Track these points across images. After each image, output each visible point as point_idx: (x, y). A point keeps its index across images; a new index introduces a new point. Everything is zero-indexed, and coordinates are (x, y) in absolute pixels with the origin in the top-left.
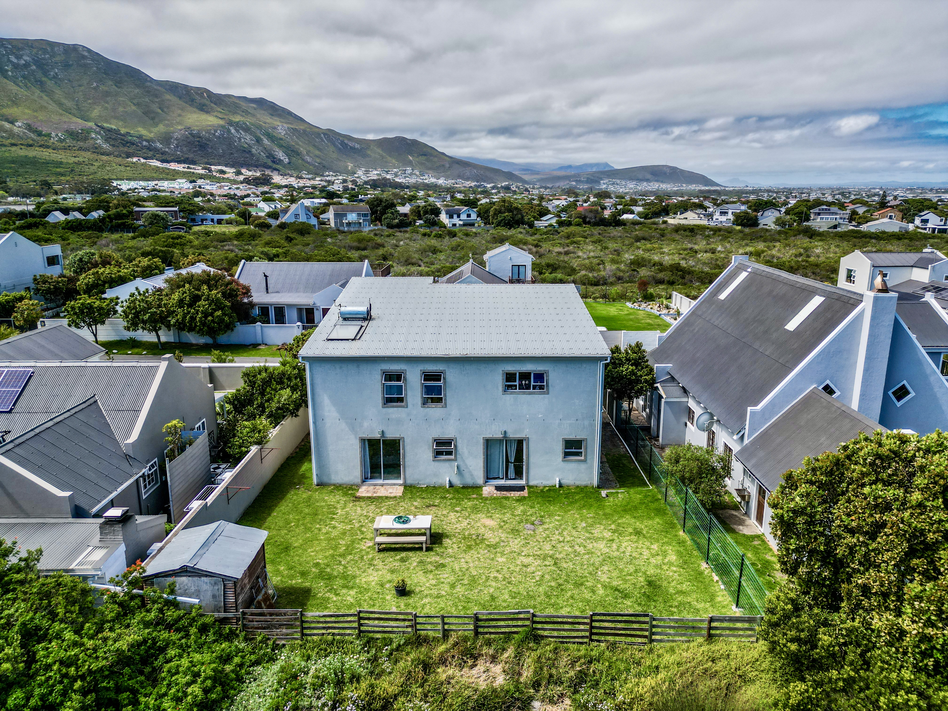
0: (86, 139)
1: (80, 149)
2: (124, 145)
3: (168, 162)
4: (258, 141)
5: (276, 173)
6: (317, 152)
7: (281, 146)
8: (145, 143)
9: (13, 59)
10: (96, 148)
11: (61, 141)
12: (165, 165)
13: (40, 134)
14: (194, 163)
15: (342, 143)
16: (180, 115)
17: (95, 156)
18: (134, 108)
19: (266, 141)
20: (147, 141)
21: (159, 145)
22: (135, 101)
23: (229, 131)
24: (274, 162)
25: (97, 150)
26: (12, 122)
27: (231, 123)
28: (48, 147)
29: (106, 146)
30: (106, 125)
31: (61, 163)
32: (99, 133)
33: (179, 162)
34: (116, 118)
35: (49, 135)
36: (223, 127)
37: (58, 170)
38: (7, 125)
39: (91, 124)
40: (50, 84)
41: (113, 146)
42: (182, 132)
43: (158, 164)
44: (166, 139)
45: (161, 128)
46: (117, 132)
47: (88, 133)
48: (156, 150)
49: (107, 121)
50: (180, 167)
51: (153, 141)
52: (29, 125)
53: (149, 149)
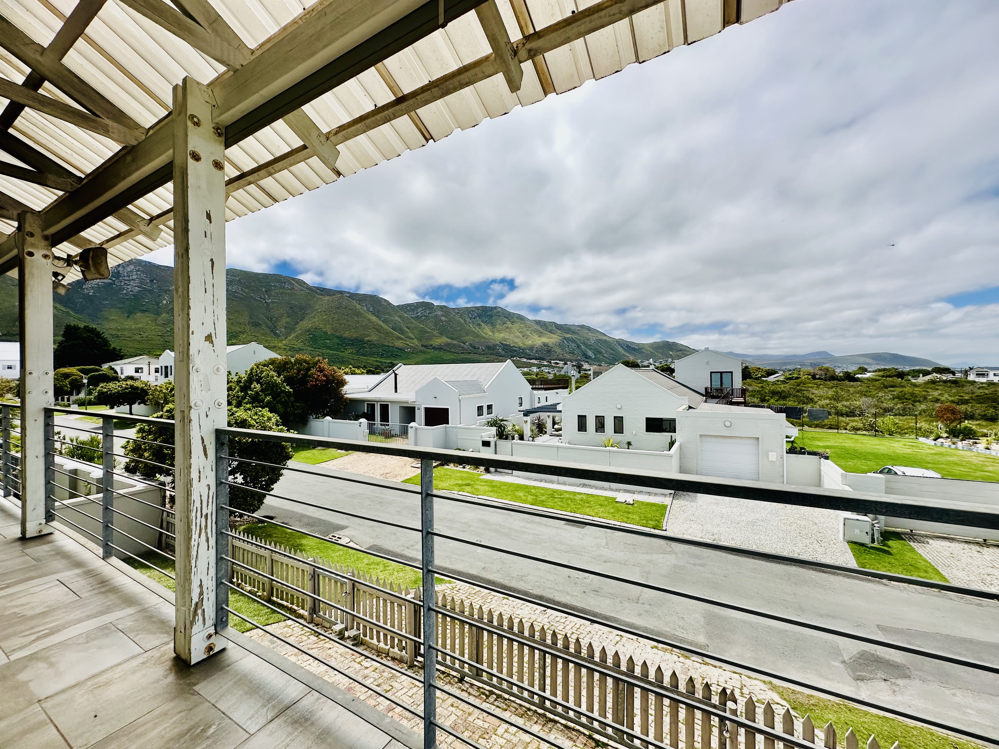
0: (494, 350)
1: (491, 354)
3: (531, 359)
4: (579, 347)
5: (586, 363)
6: (612, 352)
7: (590, 349)
8: (521, 351)
11: (483, 351)
12: (528, 361)
13: (474, 348)
14: (544, 359)
15: (628, 346)
16: (539, 336)
17: (497, 357)
18: (519, 334)
19: (583, 347)
20: (523, 349)
21: (527, 351)
22: (520, 330)
23: (563, 342)
24: (586, 358)
26: (465, 344)
27: (565, 338)
28: (477, 354)
30: (504, 342)
32: (500, 346)
33: (536, 360)
35: (478, 348)
36: (560, 340)
38: (462, 345)
39: (497, 342)
40: (483, 325)
42: (540, 344)
43: (525, 360)
44: (531, 348)
45: (530, 343)
47: (496, 346)
48: (526, 354)
50: (535, 362)
51: (525, 349)
52: (471, 344)
53: (523, 353)
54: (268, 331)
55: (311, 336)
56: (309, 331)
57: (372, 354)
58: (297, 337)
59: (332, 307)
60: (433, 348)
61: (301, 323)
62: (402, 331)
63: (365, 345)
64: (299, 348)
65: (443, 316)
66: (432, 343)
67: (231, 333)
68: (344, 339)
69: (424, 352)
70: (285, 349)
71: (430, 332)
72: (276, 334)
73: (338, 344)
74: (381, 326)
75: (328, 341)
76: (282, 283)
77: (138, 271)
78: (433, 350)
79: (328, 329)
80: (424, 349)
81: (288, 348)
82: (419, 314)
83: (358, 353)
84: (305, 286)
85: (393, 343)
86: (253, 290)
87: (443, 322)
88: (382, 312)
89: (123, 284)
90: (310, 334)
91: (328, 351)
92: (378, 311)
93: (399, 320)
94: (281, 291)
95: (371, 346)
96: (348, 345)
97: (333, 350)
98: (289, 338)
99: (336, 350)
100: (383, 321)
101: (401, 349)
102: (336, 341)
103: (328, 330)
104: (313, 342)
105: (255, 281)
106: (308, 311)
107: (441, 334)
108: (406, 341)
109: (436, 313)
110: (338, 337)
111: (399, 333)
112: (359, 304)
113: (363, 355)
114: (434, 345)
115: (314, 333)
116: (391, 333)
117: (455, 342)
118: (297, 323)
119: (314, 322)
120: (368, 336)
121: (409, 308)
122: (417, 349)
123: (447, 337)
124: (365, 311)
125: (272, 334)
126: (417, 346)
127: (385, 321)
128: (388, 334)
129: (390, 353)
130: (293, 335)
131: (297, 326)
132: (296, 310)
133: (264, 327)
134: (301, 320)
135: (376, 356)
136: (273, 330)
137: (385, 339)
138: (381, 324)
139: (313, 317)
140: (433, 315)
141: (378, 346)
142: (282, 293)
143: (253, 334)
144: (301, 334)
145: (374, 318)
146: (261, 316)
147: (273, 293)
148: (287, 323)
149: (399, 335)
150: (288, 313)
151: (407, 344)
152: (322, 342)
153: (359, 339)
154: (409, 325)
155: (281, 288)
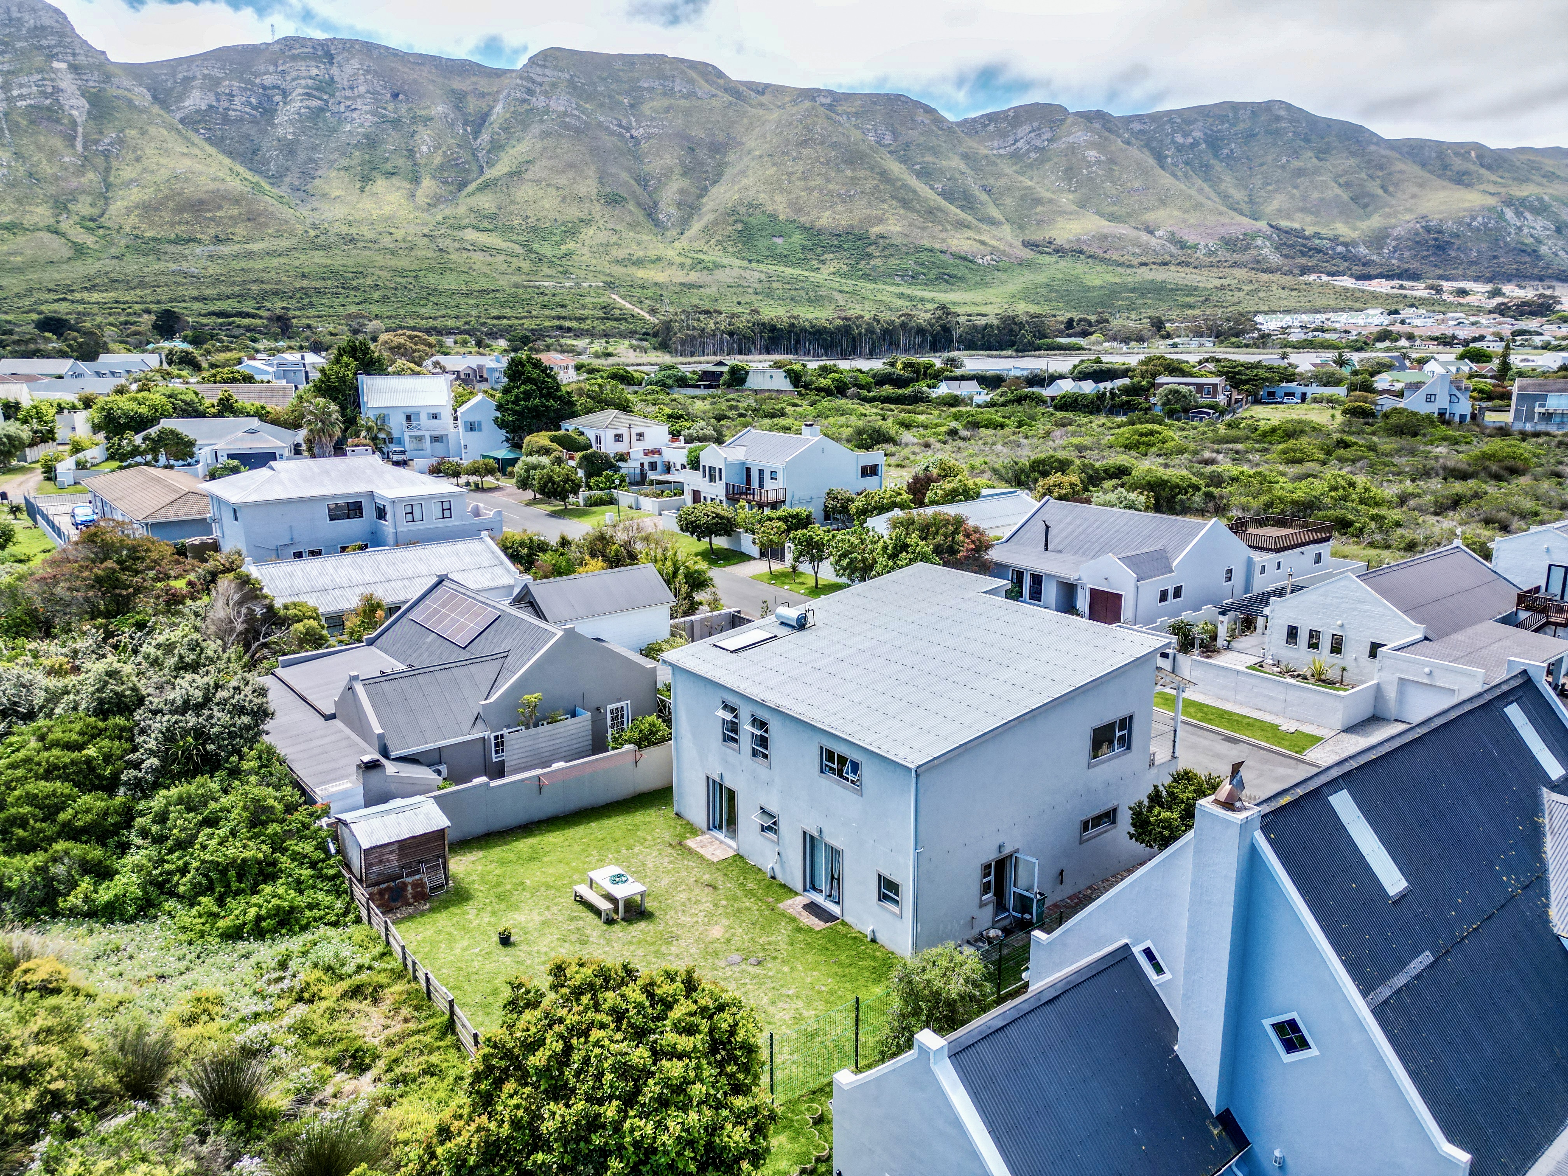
0: (1247, 248)
1: (1235, 265)
2: (1303, 254)
3: (1368, 277)
8: (1340, 249)
9: (1179, 139)
10: (1258, 262)
11: (1210, 253)
12: (1360, 284)
13: (1183, 245)
14: (1415, 277)
16: (1414, 196)
17: (1251, 275)
18: (1338, 191)
20: (1345, 245)
21: (1362, 250)
22: (1342, 180)
23: (1501, 215)
25: (1260, 266)
26: (1151, 233)
27: (1510, 202)
28: (1188, 264)
29: (1275, 259)
30: (1284, 224)
31: (1196, 288)
32: (1269, 238)
33: (1388, 278)
34: (1303, 210)
35: (1195, 247)
36: (1491, 209)
37: (1187, 299)
38: (1144, 237)
39: (1261, 224)
40: (1219, 167)
41: (1286, 256)
42: (1411, 225)
43: (1347, 282)
44: (1378, 240)
45: (1376, 222)
46: (1299, 234)
47: (1253, 238)
48: (1355, 259)
49: (1289, 217)
50: (1385, 287)
51: (1355, 244)
52: (1173, 233)
53: (1344, 258)
54: (640, 216)
55: (740, 226)
56: (733, 212)
57: (887, 276)
58: (706, 230)
59: (787, 142)
60: (1057, 251)
61: (714, 191)
62: (968, 202)
63: (869, 250)
64: (714, 262)
65: (1092, 145)
66: (1054, 233)
67: (563, 224)
68: (820, 232)
69: (1028, 265)
70: (682, 266)
71: (1051, 201)
72: (657, 223)
73: (804, 248)
74: (914, 192)
75: (779, 241)
76: (666, 78)
77: (368, 72)
78: (1055, 258)
79: (779, 205)
80: (1028, 254)
81: (688, 261)
82: (1019, 145)
83: (853, 272)
84: (721, 81)
85: (944, 240)
86: (601, 105)
87: (1089, 165)
88: (918, 145)
89: (342, 109)
90: (736, 221)
91: (781, 268)
92: (907, 144)
93: (963, 166)
94: (666, 102)
95: (887, 253)
96: (826, 249)
97: (793, 265)
98: (687, 234)
99: (800, 263)
100: (919, 175)
101: (965, 259)
102: (798, 238)
103: (781, 208)
104: (744, 243)
106: (732, 157)
107: (1082, 204)
108: (979, 231)
109: (1070, 139)
110: (804, 229)
111: (962, 208)
112: (856, 126)
113: (866, 277)
114: (1059, 242)
115: (746, 219)
116: (939, 209)
117: (1121, 229)
118: (706, 189)
119: (747, 189)
120: (880, 220)
121: (991, 128)
122: (1008, 256)
123: (1100, 214)
124: (871, 148)
125: (650, 225)
126: (1011, 245)
127: (925, 174)
128: (931, 213)
129: (934, 272)
130: (697, 226)
131: (704, 200)
132: (703, 154)
133: (631, 206)
134: (715, 182)
135: (898, 280)
136: (651, 213)
137: (923, 229)
138: (913, 182)
139: (743, 173)
140: (1061, 145)
141: (904, 249)
142: (668, 109)
143: (610, 226)
144: (716, 223)
145: (895, 168)
146: (624, 176)
147: (646, 109)
148: (682, 191)
149: (962, 215)
150: (682, 164)
151: (983, 243)
152: (767, 243)
153: (856, 232)
154: (992, 181)
155: (665, 94)
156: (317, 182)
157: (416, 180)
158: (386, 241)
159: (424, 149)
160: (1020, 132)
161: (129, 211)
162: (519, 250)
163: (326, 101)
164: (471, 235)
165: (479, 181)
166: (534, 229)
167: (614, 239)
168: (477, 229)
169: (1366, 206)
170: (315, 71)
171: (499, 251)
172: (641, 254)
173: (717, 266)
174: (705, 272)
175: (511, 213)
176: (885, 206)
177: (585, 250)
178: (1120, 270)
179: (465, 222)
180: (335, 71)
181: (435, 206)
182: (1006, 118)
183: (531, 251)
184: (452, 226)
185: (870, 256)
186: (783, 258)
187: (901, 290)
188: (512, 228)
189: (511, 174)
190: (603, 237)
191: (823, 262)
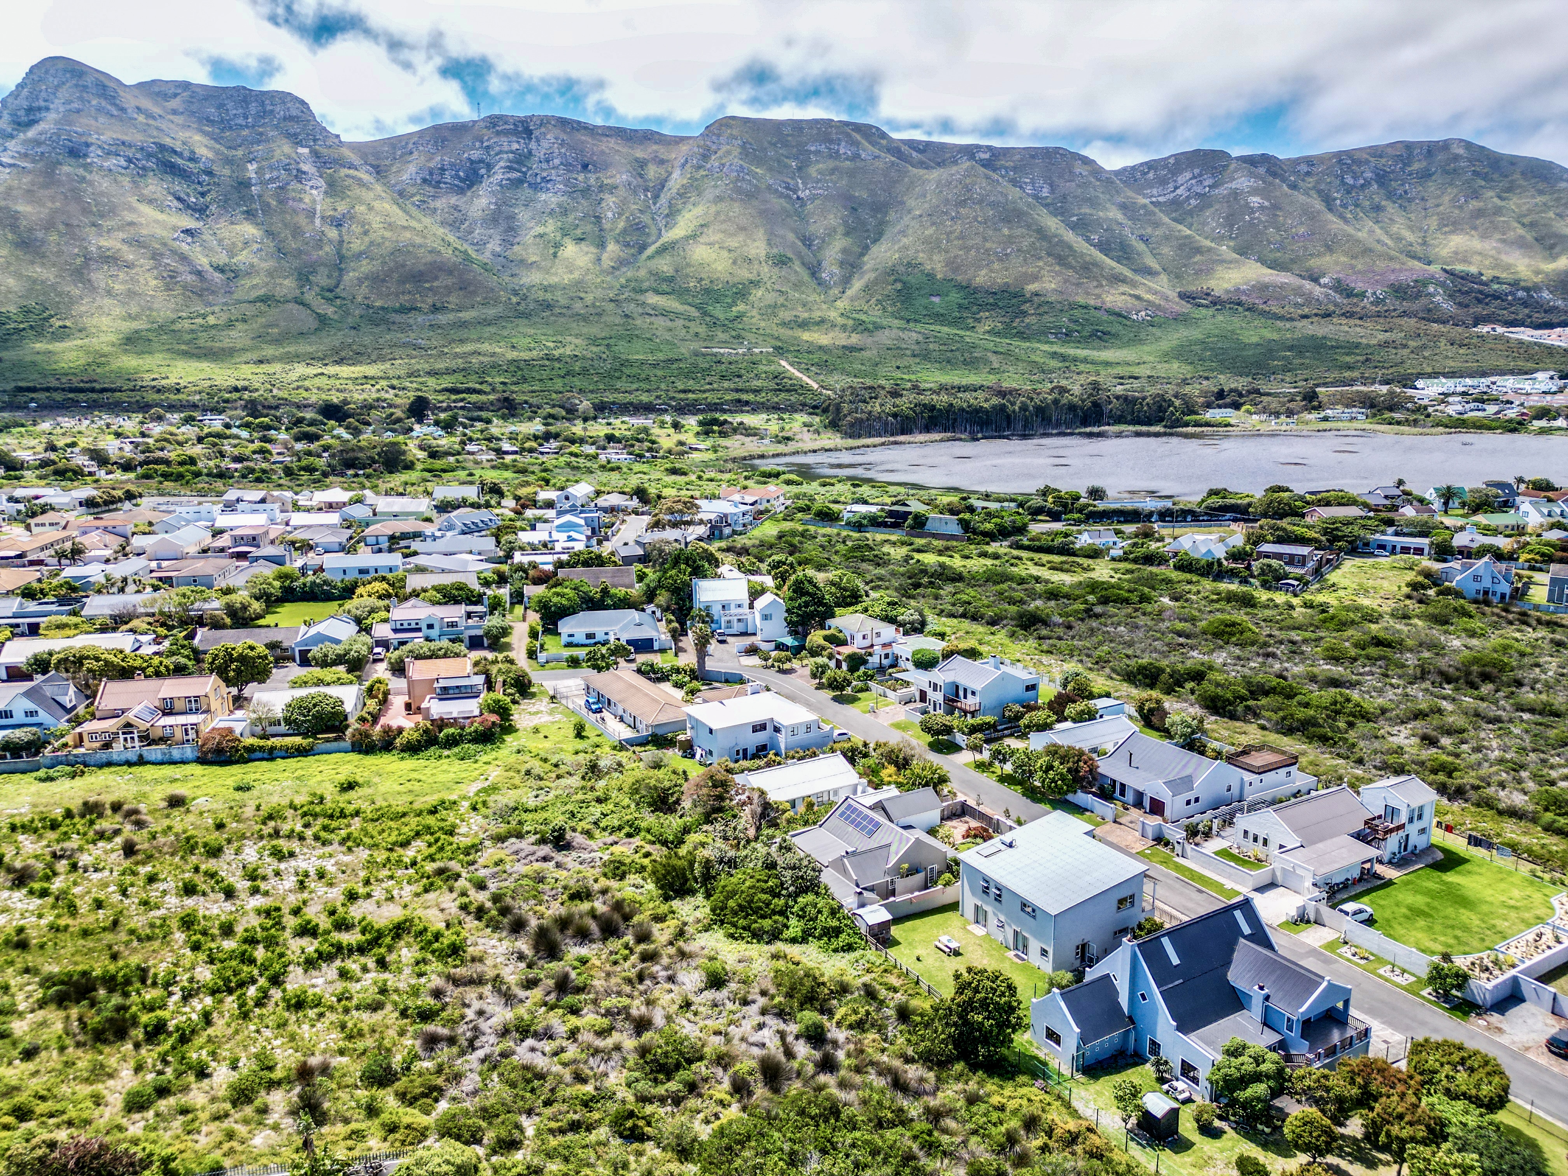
0: (1418, 296)
1: (1404, 314)
2: (1479, 301)
3: (1550, 326)
8: (1520, 294)
9: (1349, 180)
10: (1429, 310)
11: (1378, 302)
12: (1539, 336)
13: (1350, 294)
17: (1421, 326)
18: (1523, 230)
20: (1527, 289)
21: (1546, 295)
22: (1527, 219)
25: (1431, 315)
26: (1316, 280)
28: (1352, 315)
29: (1448, 307)
30: (1459, 267)
31: (1358, 345)
32: (1442, 285)
34: (1481, 252)
35: (1362, 295)
38: (1307, 285)
39: (1434, 269)
40: (1391, 208)
41: (1460, 304)
46: (1475, 279)
47: (1425, 285)
48: (1538, 306)
49: (1465, 260)
51: (1537, 288)
52: (1339, 281)
53: (1525, 304)
54: (805, 275)
55: (899, 286)
56: (893, 271)
57: (1041, 334)
58: (867, 289)
59: (946, 201)
60: (1214, 303)
61: (875, 249)
62: (1124, 254)
63: (1025, 307)
64: (874, 323)
65: (1255, 192)
66: (1212, 284)
67: (734, 285)
68: (976, 291)
69: (1181, 319)
70: (844, 327)
71: (1209, 250)
72: (820, 283)
73: (960, 306)
74: (1070, 245)
75: (936, 300)
76: (831, 141)
77: (562, 145)
78: (1211, 311)
79: (937, 265)
80: (1185, 307)
81: (851, 322)
82: (1179, 192)
83: (1007, 331)
84: (884, 142)
85: (1098, 296)
86: (771, 169)
87: (1252, 211)
88: (1075, 197)
89: (539, 180)
90: (895, 281)
91: (938, 328)
92: (1065, 197)
93: (1120, 216)
94: (831, 164)
95: (1042, 310)
96: (983, 307)
97: (950, 324)
98: (849, 293)
99: (956, 322)
100: (1073, 227)
101: (1119, 315)
102: (955, 297)
103: (939, 267)
104: (903, 302)
105: (775, 145)
106: (892, 216)
107: (1243, 251)
108: (1134, 284)
109: (1233, 185)
110: (960, 287)
111: (1119, 261)
112: (1013, 181)
113: (1022, 335)
114: (1216, 293)
115: (904, 278)
116: (1095, 264)
117: (1282, 277)
118: (866, 248)
119: (906, 248)
120: (1035, 278)
121: (1151, 175)
122: (1164, 310)
123: (1262, 261)
124: (1028, 204)
125: (813, 284)
126: (1167, 299)
127: (1081, 226)
128: (1087, 268)
129: (1089, 329)
130: (857, 285)
131: (865, 259)
132: (865, 214)
133: (797, 266)
134: (875, 241)
135: (1052, 338)
136: (814, 270)
137: (1078, 285)
138: (1070, 236)
139: (903, 233)
140: (1222, 191)
141: (1059, 306)
142: (833, 171)
143: (776, 287)
144: (876, 282)
145: (1053, 224)
146: (791, 236)
147: (813, 171)
148: (844, 251)
149: (1120, 268)
150: (845, 223)
151: (1138, 298)
152: (924, 301)
153: (1011, 289)
154: (1149, 230)
155: (831, 157)
156: (516, 248)
157: (602, 245)
158: (578, 306)
159: (610, 215)
160: (1180, 179)
161: (360, 281)
162: (694, 313)
163: (525, 173)
164: (653, 299)
165: (658, 244)
166: (707, 291)
167: (781, 300)
168: (657, 292)
169: (1552, 247)
170: (515, 146)
171: (678, 315)
172: (806, 315)
173: (878, 327)
174: (866, 334)
175: (687, 276)
176: (1041, 264)
177: (754, 312)
178: (1279, 324)
179: (646, 285)
180: (533, 145)
181: (617, 269)
182: (1166, 166)
183: (705, 313)
184: (634, 290)
185: (1024, 313)
186: (939, 318)
187: (1055, 348)
188: (687, 290)
189: (687, 238)
190: (771, 298)
191: (978, 320)
